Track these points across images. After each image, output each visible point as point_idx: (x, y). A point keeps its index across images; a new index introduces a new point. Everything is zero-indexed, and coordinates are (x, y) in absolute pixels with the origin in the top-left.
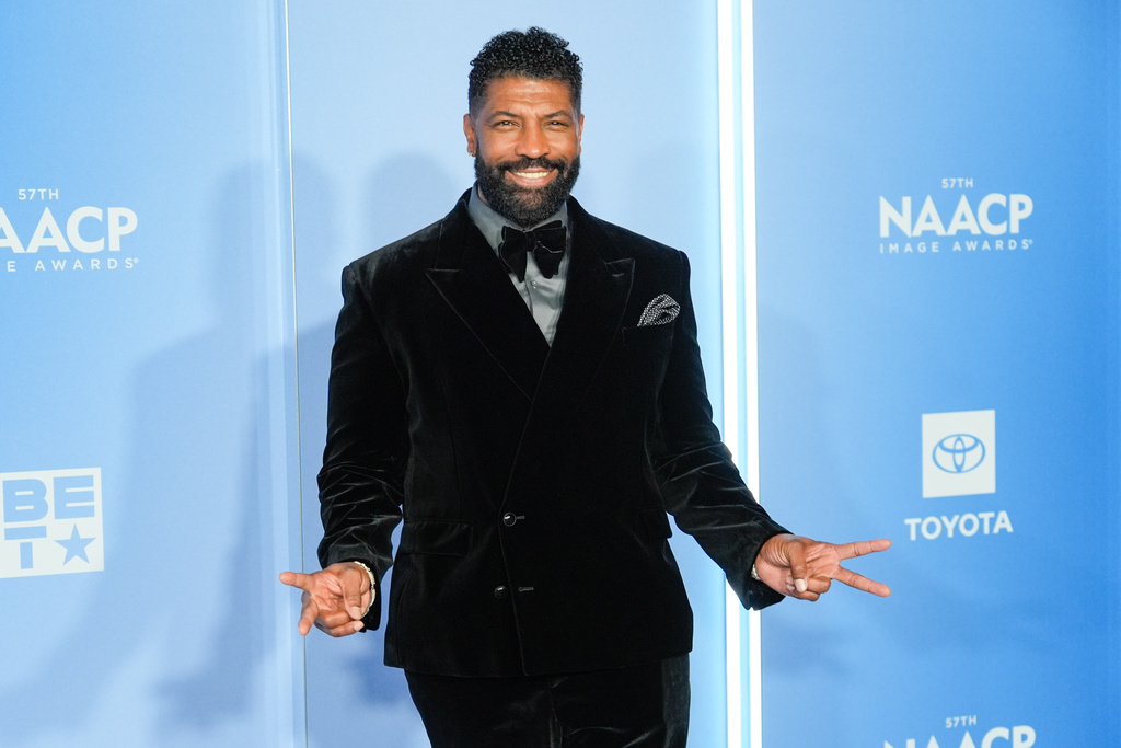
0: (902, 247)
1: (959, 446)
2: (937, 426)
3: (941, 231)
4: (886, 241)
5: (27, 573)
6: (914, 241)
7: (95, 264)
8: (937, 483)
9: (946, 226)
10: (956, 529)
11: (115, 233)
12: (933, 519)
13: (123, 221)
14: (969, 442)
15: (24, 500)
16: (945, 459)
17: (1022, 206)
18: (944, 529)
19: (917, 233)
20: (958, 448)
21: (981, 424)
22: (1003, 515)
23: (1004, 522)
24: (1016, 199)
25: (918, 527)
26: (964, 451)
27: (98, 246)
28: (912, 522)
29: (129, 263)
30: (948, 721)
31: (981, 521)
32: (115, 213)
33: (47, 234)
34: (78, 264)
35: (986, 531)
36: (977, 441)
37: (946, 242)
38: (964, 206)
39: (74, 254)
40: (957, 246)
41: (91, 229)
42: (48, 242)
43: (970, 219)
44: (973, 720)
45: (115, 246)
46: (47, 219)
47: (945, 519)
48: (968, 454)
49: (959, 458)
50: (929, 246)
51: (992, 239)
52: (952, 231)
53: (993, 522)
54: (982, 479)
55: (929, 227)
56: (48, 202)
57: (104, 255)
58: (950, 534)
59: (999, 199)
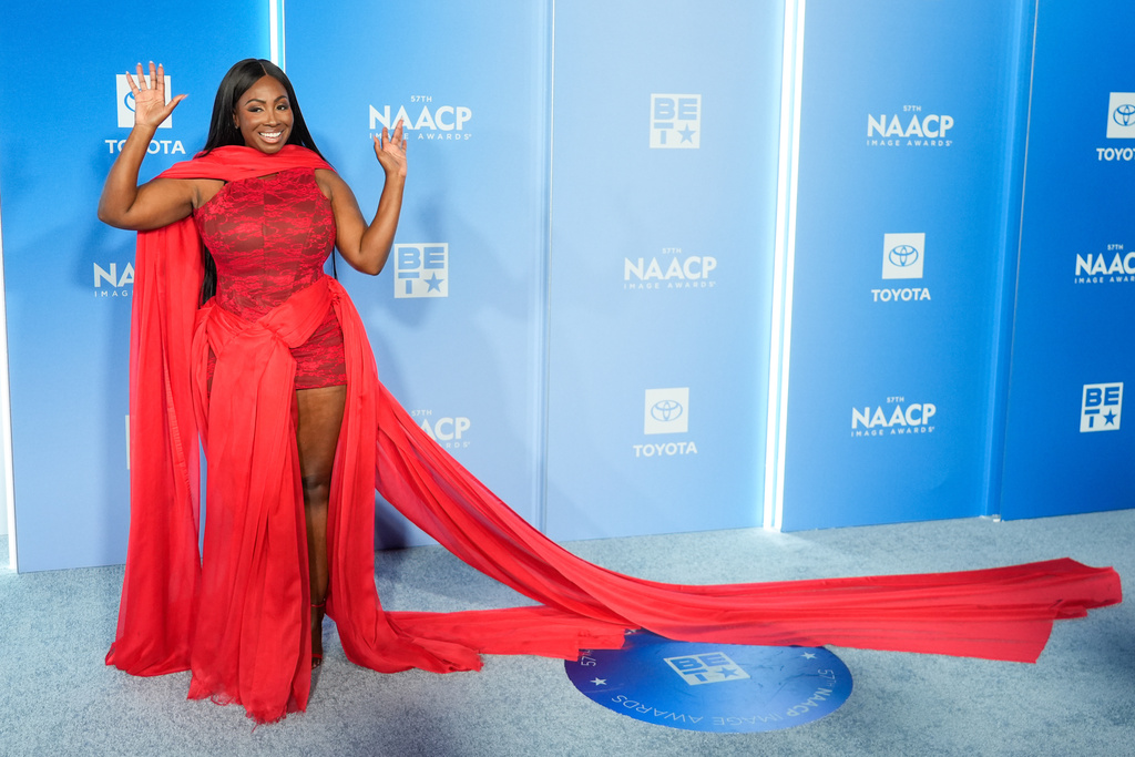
0: (879, 142)
1: (904, 252)
2: (892, 241)
3: (901, 135)
4: (871, 139)
5: (409, 296)
6: (886, 139)
7: (449, 137)
8: (890, 271)
9: (904, 132)
10: (900, 296)
11: (460, 120)
12: (887, 291)
13: (464, 114)
14: (909, 250)
15: (409, 258)
16: (896, 258)
17: (947, 122)
18: (893, 296)
19: (888, 135)
20: (903, 253)
21: (918, 240)
22: (926, 290)
23: (926, 294)
24: (944, 118)
25: (879, 294)
26: (907, 254)
27: (450, 127)
28: (875, 292)
29: (467, 137)
30: (888, 399)
31: (914, 293)
32: (460, 110)
33: (425, 120)
34: (440, 136)
35: (916, 298)
36: (914, 249)
37: (904, 140)
38: (915, 121)
39: (438, 131)
40: (910, 143)
41: (448, 118)
42: (425, 124)
43: (917, 128)
44: (902, 399)
45: (459, 127)
46: (425, 112)
47: (893, 291)
48: (909, 257)
49: (903, 258)
50: (894, 142)
51: (929, 140)
52: (907, 135)
53: (920, 293)
54: (916, 270)
55: (895, 132)
56: (426, 103)
57: (454, 131)
58: (896, 299)
59: (935, 118)
